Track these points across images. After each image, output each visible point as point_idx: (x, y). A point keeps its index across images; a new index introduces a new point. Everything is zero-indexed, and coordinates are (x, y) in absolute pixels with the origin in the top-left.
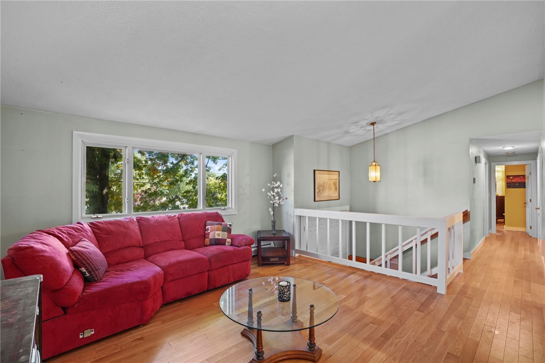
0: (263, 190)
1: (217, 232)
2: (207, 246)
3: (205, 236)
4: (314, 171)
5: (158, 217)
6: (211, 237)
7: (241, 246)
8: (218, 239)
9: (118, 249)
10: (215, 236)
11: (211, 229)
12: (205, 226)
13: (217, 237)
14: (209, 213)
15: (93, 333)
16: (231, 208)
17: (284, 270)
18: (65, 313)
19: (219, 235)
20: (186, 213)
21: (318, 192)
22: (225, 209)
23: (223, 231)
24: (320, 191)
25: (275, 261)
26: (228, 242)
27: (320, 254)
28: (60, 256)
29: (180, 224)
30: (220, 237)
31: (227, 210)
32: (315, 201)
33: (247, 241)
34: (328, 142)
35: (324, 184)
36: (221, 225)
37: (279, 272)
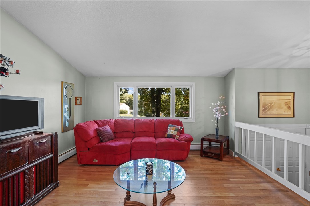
0: (210, 108)
1: (172, 131)
2: (166, 137)
3: (166, 131)
4: (259, 93)
5: (144, 120)
6: (168, 133)
7: (182, 141)
8: (171, 134)
9: (123, 132)
10: (170, 133)
11: (170, 128)
12: (168, 127)
13: (171, 133)
14: (173, 120)
15: (97, 161)
16: (191, 118)
17: (215, 163)
18: (89, 151)
19: (172, 132)
20: (159, 119)
21: (263, 111)
22: (186, 118)
23: (175, 130)
24: (265, 109)
25: (211, 156)
26: (177, 137)
27: (249, 159)
28: (90, 130)
29: (155, 124)
30: (173, 134)
31: (188, 119)
32: (259, 117)
33: (187, 139)
34: (277, 68)
35: (271, 104)
36: (176, 127)
37: (209, 163)
